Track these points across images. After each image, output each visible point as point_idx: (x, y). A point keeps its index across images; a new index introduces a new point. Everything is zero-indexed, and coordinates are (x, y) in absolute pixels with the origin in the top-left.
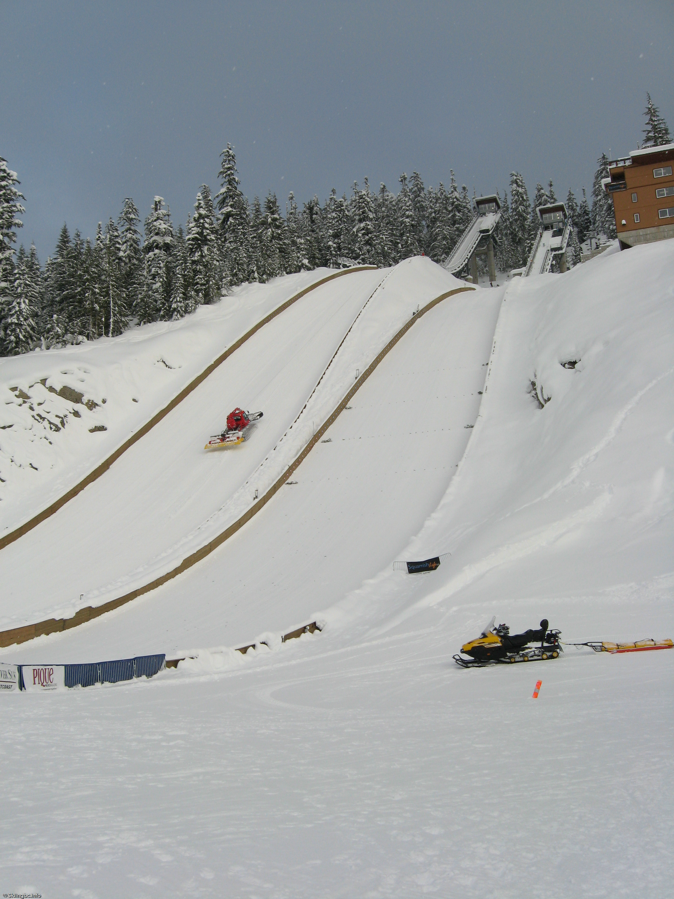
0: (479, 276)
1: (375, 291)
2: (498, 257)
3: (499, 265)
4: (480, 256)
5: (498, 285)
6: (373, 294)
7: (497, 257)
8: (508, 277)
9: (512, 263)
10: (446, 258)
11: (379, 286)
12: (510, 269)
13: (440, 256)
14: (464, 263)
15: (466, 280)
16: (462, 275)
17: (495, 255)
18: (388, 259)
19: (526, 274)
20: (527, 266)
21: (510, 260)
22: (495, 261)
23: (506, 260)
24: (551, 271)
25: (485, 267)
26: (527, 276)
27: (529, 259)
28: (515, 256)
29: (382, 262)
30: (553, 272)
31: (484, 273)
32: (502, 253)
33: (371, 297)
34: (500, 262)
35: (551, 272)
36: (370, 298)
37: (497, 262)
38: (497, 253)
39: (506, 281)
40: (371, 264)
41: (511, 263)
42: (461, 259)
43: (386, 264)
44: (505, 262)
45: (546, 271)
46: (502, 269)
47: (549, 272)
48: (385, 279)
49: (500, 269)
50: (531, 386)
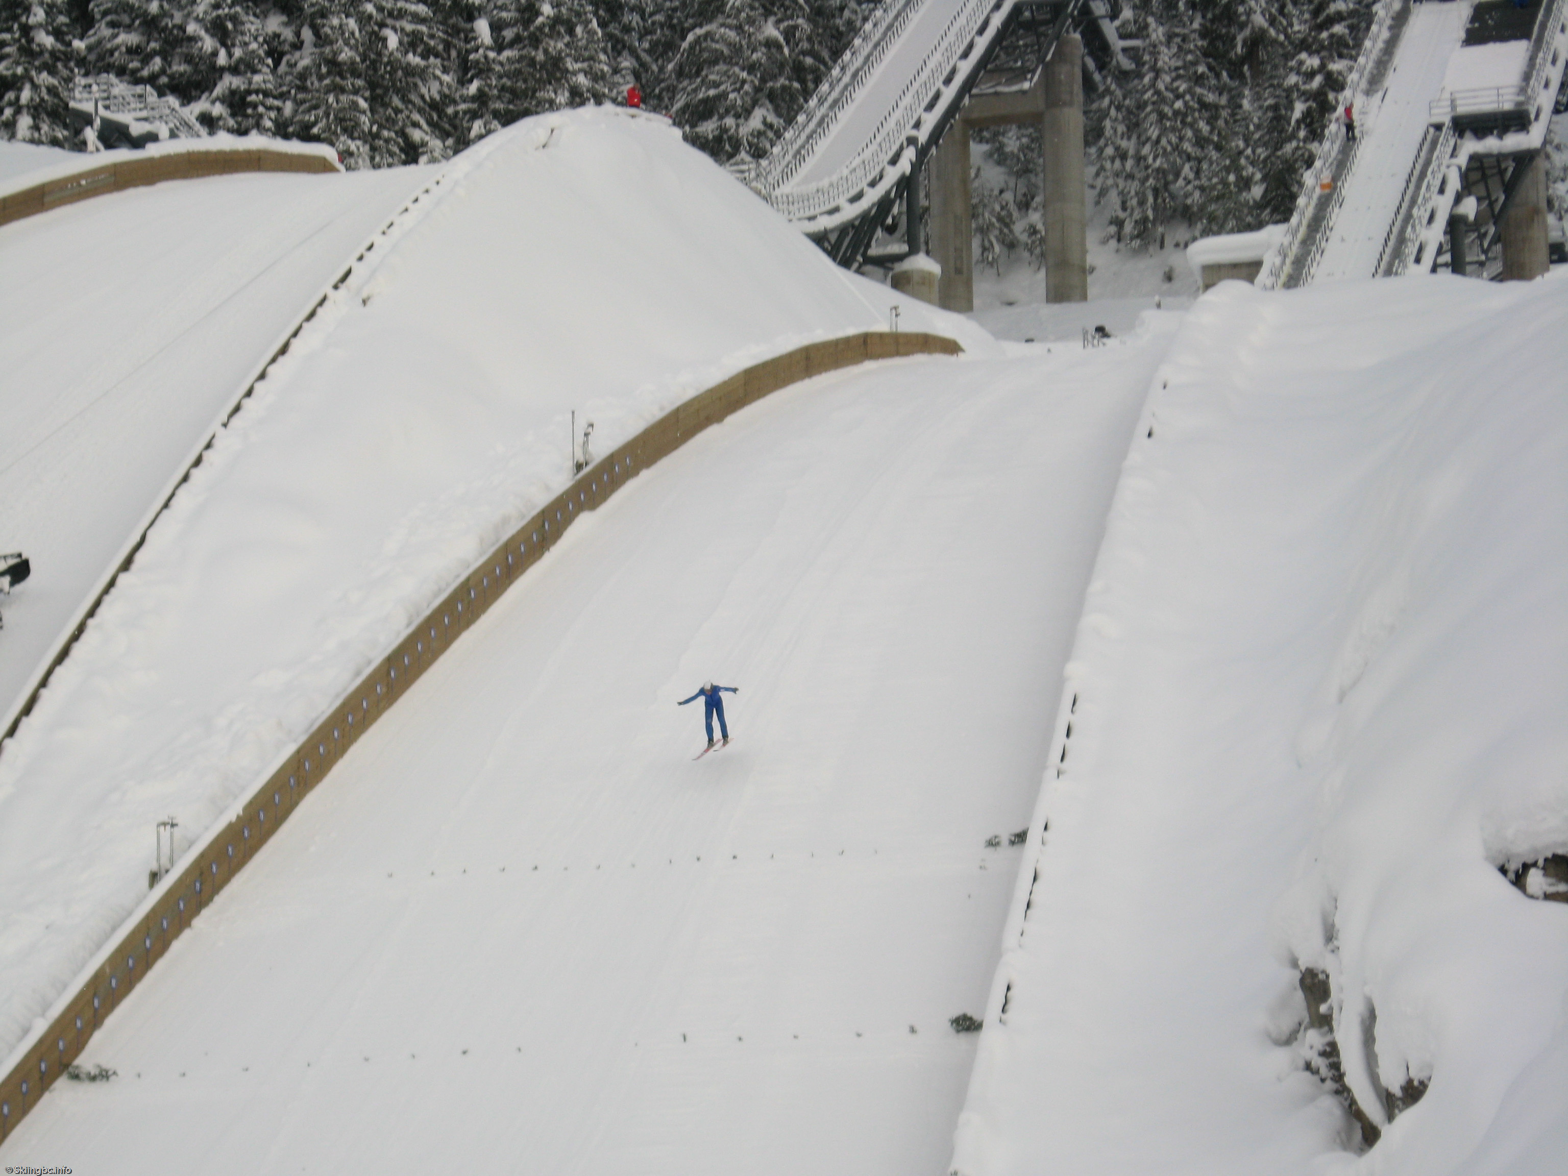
0: (983, 260)
1: (312, 315)
2: (1110, 151)
3: (1114, 198)
4: (996, 134)
5: (1101, 331)
6: (295, 334)
7: (1101, 150)
8: (1169, 277)
9: (1197, 194)
10: (779, 135)
11: (336, 287)
12: (1181, 232)
13: (737, 116)
14: (892, 175)
15: (900, 283)
16: (873, 251)
17: (1094, 134)
18: (397, 111)
19: (1288, 269)
20: (1294, 219)
21: (1187, 170)
22: (1093, 170)
23: (1158, 170)
24: (1447, 258)
25: (1025, 205)
26: (1293, 281)
27: (1308, 178)
28: (1218, 148)
29: (357, 124)
30: (1457, 266)
31: (1011, 245)
32: (1137, 125)
33: (284, 350)
34: (1121, 183)
35: (1446, 265)
36: (273, 360)
37: (1099, 182)
38: (1107, 123)
39: (1159, 306)
40: (286, 137)
41: (1186, 196)
42: (873, 147)
43: (387, 141)
44: (1151, 182)
45: (1418, 260)
46: (1128, 228)
47: (1434, 270)
48: (378, 240)
49: (1120, 223)
50: (1299, 996)
